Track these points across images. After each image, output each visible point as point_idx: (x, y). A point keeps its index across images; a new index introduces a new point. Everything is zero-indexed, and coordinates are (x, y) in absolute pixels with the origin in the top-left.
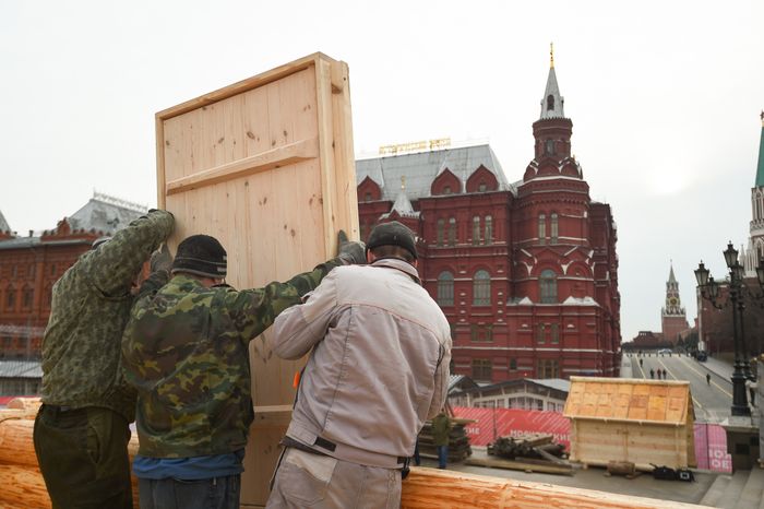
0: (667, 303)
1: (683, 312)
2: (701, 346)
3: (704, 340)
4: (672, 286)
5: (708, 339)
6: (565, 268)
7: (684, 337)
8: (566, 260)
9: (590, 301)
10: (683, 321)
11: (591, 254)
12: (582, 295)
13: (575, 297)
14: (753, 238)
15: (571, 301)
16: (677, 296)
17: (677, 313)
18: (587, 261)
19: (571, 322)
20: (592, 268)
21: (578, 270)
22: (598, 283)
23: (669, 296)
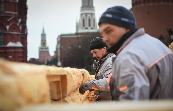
0: (41, 44)
1: (48, 48)
2: (59, 64)
3: (61, 61)
4: (43, 35)
5: (62, 61)
6: (8, 27)
7: (50, 60)
8: (8, 23)
9: (19, 44)
10: (48, 52)
11: (20, 20)
12: (15, 41)
13: (12, 42)
14: (81, 15)
15: (10, 44)
16: (45, 40)
17: (45, 49)
18: (18, 24)
19: (10, 55)
20: (21, 28)
21: (14, 29)
22: (23, 35)
23: (42, 40)
